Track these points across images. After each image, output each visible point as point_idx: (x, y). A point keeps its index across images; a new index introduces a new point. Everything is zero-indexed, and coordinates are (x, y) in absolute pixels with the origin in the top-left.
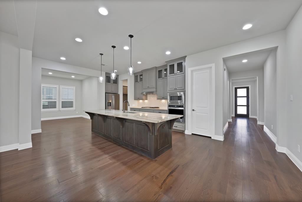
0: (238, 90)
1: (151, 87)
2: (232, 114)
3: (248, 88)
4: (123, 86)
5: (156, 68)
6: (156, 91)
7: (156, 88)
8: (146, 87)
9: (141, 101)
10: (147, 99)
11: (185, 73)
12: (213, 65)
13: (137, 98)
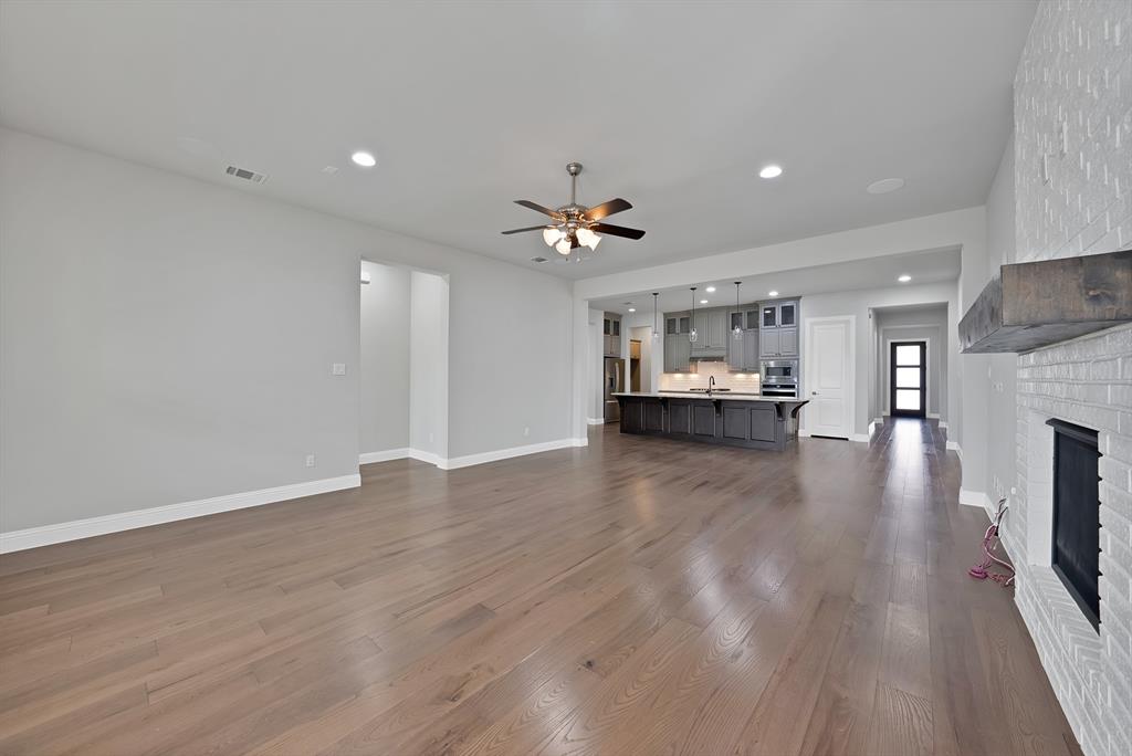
0: (898, 348)
1: (714, 347)
2: (884, 409)
3: (923, 345)
4: (632, 340)
5: (728, 308)
6: (728, 356)
7: (728, 349)
8: (702, 347)
9: (679, 375)
10: (696, 373)
11: (798, 326)
12: (853, 318)
13: (669, 369)
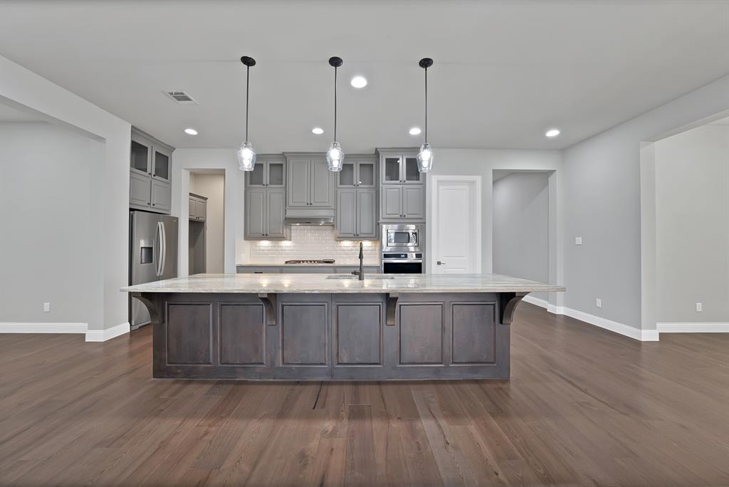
1: (318, 205)
4: (191, 194)
6: (335, 217)
7: (335, 210)
8: (302, 204)
9: (265, 244)
11: (424, 183)
12: (478, 179)
